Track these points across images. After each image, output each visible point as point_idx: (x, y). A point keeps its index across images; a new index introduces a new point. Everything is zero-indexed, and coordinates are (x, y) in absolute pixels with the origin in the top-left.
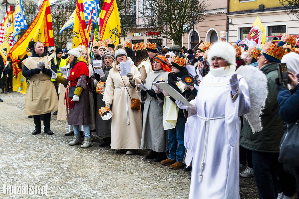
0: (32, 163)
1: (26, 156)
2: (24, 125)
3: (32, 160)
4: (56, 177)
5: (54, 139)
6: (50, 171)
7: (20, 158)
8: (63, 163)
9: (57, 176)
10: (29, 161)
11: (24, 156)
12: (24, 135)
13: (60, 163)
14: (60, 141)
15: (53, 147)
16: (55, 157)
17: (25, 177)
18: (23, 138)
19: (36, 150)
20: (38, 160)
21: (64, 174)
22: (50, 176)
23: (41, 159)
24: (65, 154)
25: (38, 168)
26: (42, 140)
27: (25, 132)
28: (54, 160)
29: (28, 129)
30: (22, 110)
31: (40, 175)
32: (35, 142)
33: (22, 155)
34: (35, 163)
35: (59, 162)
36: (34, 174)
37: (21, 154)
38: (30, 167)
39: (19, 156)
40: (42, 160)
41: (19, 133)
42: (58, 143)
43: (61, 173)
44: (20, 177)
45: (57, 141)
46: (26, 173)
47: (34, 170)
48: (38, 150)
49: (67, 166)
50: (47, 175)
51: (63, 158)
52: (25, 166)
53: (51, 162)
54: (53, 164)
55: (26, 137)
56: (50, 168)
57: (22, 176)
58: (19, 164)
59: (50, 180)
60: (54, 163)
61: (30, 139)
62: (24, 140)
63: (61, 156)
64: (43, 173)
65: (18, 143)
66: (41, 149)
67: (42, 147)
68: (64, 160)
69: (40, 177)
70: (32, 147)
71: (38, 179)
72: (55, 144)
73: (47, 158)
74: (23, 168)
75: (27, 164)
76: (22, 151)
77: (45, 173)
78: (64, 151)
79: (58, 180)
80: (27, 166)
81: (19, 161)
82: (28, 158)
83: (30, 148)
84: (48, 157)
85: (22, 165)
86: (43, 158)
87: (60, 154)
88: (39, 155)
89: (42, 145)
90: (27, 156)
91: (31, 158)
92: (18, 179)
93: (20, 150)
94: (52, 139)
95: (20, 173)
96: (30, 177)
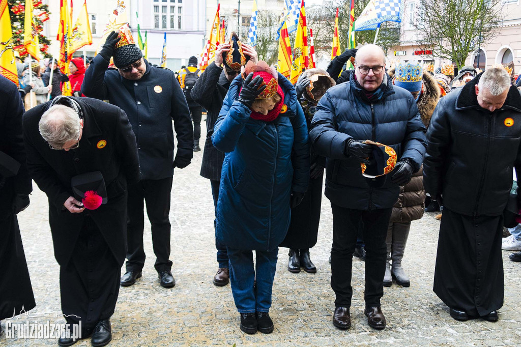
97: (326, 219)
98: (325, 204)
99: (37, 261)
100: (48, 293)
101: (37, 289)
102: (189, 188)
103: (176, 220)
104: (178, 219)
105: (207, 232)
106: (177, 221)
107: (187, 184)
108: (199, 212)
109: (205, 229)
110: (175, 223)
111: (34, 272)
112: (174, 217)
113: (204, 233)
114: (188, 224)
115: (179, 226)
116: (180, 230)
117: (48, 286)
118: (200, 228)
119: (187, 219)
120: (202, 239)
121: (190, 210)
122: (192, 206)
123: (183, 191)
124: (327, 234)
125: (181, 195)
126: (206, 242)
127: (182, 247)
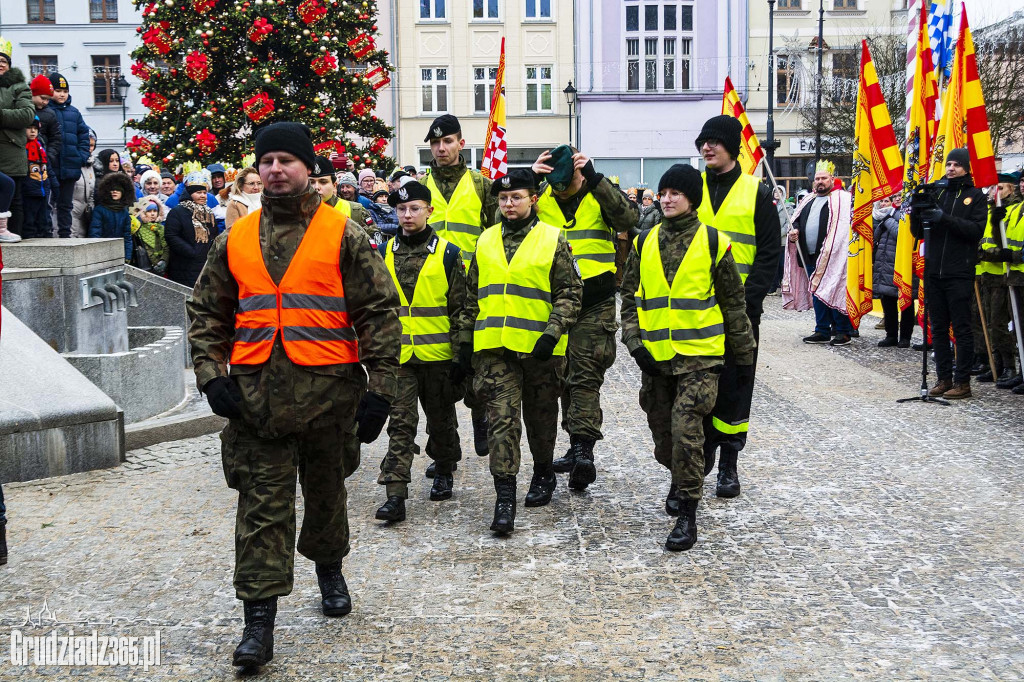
0: (859, 511)
1: (843, 489)
2: (848, 400)
3: (861, 504)
4: (924, 557)
5: (933, 445)
6: (910, 539)
7: (824, 494)
8: (952, 518)
9: (929, 556)
10: (851, 504)
11: (838, 491)
12: (845, 428)
13: (943, 518)
14: (950, 453)
15: (925, 469)
16: (928, 498)
17: (835, 548)
18: (839, 437)
19: (875, 474)
20: (876, 505)
21: (951, 552)
22: (909, 553)
23: (886, 501)
24: (961, 494)
25: (877, 526)
26: (896, 447)
27: (849, 422)
28: (924, 508)
29: (858, 414)
30: (846, 357)
31: (877, 548)
32: (875, 451)
33: (832, 487)
34: (868, 510)
35: (939, 516)
36: (862, 542)
37: (831, 483)
38: (851, 521)
39: (824, 489)
40: (887, 505)
41: (830, 422)
42: (943, 459)
43: (941, 548)
44: (820, 548)
45: (941, 452)
46: (837, 538)
47: (861, 530)
48: (880, 474)
49: (962, 529)
50: (900, 549)
51: (952, 505)
52: (836, 519)
53: (915, 512)
54: (919, 520)
55: (848, 436)
56: (910, 531)
57: (825, 546)
58: (821, 510)
59: (905, 565)
60: (925, 517)
61: (860, 441)
62: (843, 445)
63: (949, 497)
64: (886, 542)
65: (826, 452)
66: (888, 472)
67: (892, 468)
68: (957, 509)
69: (877, 552)
70: (865, 465)
71: (872, 559)
72: (933, 461)
73: (904, 500)
74: (831, 522)
75: (844, 514)
77: (892, 542)
78: (958, 483)
79: (929, 567)
80: (843, 517)
81: (822, 502)
82: (848, 494)
83: (857, 466)
84: (908, 498)
85: (830, 515)
86: (893, 499)
87: (945, 493)
88: (882, 490)
89: (894, 460)
90: (847, 491)
91: (856, 497)
92: (814, 551)
93: (827, 471)
94: (925, 445)
95: (821, 536)
96: (849, 551)
97: (951, 543)
98: (960, 506)
102: (635, 459)
103: (579, 534)
104: (584, 533)
105: (644, 566)
106: (581, 539)
107: (632, 452)
108: (639, 519)
109: (641, 559)
110: (576, 542)
112: (579, 528)
113: (637, 570)
114: (604, 546)
115: (583, 550)
116: (583, 561)
118: (631, 558)
119: (606, 535)
120: (626, 584)
121: (620, 514)
122: (628, 505)
123: (618, 467)
124: (942, 582)
125: (609, 477)
126: (635, 590)
127: (572, 602)
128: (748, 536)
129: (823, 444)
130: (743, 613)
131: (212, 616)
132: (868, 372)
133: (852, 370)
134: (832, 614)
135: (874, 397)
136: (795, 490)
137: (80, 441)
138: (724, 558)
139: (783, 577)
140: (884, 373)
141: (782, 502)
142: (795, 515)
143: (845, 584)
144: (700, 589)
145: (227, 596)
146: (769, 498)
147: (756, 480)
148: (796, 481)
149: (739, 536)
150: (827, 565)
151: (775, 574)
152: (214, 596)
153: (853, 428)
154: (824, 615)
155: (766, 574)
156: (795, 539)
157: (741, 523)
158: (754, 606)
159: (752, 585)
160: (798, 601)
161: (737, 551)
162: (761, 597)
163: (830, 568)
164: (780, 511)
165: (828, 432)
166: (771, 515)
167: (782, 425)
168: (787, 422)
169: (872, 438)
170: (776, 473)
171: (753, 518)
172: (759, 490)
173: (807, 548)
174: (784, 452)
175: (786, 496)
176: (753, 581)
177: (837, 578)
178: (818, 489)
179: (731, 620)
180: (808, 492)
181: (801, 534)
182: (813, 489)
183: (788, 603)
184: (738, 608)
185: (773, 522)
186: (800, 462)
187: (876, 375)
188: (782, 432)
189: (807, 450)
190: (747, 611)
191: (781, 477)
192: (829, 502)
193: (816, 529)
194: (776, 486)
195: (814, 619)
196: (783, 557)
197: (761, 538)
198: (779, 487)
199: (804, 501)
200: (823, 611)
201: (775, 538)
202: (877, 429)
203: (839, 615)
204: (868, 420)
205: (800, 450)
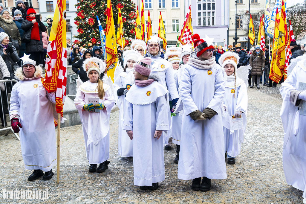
0: (279, 134)
1: (272, 128)
2: (267, 104)
3: (278, 131)
7: (268, 129)
10: (276, 132)
11: (271, 128)
12: (268, 111)
17: (275, 144)
18: (268, 114)
19: (280, 124)
29: (271, 108)
30: (263, 93)
32: (278, 117)
33: (269, 127)
38: (277, 136)
39: (267, 128)
41: (264, 110)
44: (271, 144)
46: (275, 141)
52: (273, 135)
55: (270, 113)
58: (268, 133)
61: (273, 115)
62: (269, 116)
65: (265, 118)
70: (276, 121)
74: (272, 136)
75: (274, 134)
76: (269, 124)
82: (274, 129)
83: (274, 121)
85: (271, 135)
91: (277, 130)
92: (269, 144)
95: (270, 140)
96: (279, 144)
99: (123, 164)
100: (127, 185)
101: (121, 182)
111: (120, 171)
117: (127, 180)
128: (251, 140)
129: (264, 116)
130: (255, 161)
131: (114, 164)
132: (270, 97)
133: (266, 96)
134: (279, 161)
135: (274, 103)
136: (260, 128)
137: (73, 118)
138: (246, 146)
139: (263, 152)
140: (274, 97)
141: (257, 131)
142: (262, 135)
143: (280, 153)
144: (242, 155)
145: (117, 158)
146: (253, 130)
147: (249, 125)
148: (259, 126)
149: (248, 141)
150: (273, 148)
151: (260, 151)
152: (114, 158)
153: (271, 111)
154: (277, 162)
155: (258, 151)
156: (263, 141)
157: (248, 137)
158: (257, 160)
159: (255, 154)
160: (269, 158)
161: (249, 145)
162: (258, 157)
163: (275, 149)
164: (257, 134)
165: (264, 112)
166: (255, 135)
167: (252, 111)
168: (252, 110)
169: (276, 114)
170: (253, 124)
171: (251, 136)
172: (250, 128)
173: (267, 144)
174: (254, 118)
175: (258, 129)
176: (255, 153)
177: (277, 151)
178: (266, 128)
179: (252, 163)
180: (263, 129)
181: (265, 140)
182: (265, 128)
183: (266, 159)
184: (253, 160)
185: (256, 137)
186: (259, 121)
187: (273, 97)
188: (252, 112)
189: (260, 117)
190: (256, 161)
191: (255, 125)
192: (269, 131)
193: (268, 138)
194: (254, 127)
195: (274, 163)
196: (261, 146)
197: (254, 141)
198: (255, 127)
199: (263, 131)
200: (276, 161)
201: (258, 141)
202: (277, 112)
203: (281, 162)
204: (274, 109)
205: (258, 117)
